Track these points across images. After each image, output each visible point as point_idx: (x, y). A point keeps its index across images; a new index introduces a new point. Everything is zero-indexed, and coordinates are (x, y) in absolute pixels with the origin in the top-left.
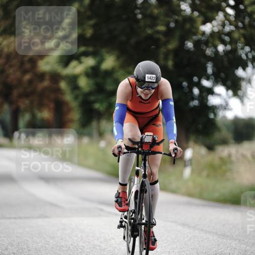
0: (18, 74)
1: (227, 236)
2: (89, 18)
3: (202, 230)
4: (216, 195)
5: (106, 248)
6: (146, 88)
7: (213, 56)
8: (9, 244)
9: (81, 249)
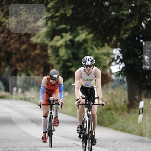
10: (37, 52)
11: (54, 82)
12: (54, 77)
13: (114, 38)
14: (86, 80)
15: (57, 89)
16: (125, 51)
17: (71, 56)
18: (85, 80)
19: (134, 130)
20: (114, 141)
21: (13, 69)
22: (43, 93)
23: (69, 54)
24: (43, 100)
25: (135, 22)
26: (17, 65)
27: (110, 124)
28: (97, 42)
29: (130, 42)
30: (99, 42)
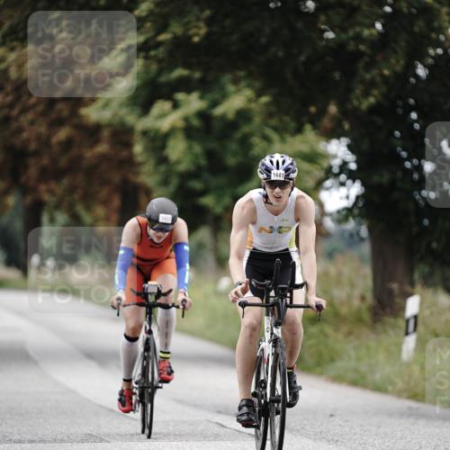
10: (102, 148)
11: (159, 238)
12: (161, 220)
13: (333, 109)
14: (268, 229)
15: (168, 258)
16: (365, 146)
17: (203, 162)
18: (266, 230)
19: (392, 383)
20: (332, 416)
21: (29, 200)
22: (125, 269)
23: (196, 156)
24: (124, 290)
25: (398, 61)
26: (43, 187)
27: (319, 364)
28: (281, 120)
29: (378, 120)
30: (287, 119)
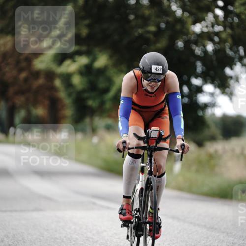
0: (14, 72)
1: (216, 229)
2: (84, 18)
3: (191, 223)
4: (205, 189)
5: (98, 241)
6: (151, 80)
7: (203, 55)
8: (5, 236)
9: (74, 241)
10: (41, 81)
